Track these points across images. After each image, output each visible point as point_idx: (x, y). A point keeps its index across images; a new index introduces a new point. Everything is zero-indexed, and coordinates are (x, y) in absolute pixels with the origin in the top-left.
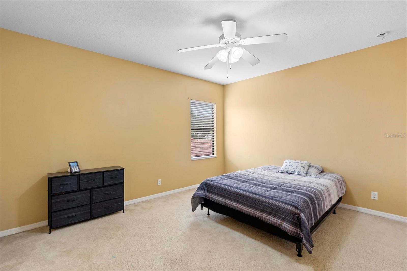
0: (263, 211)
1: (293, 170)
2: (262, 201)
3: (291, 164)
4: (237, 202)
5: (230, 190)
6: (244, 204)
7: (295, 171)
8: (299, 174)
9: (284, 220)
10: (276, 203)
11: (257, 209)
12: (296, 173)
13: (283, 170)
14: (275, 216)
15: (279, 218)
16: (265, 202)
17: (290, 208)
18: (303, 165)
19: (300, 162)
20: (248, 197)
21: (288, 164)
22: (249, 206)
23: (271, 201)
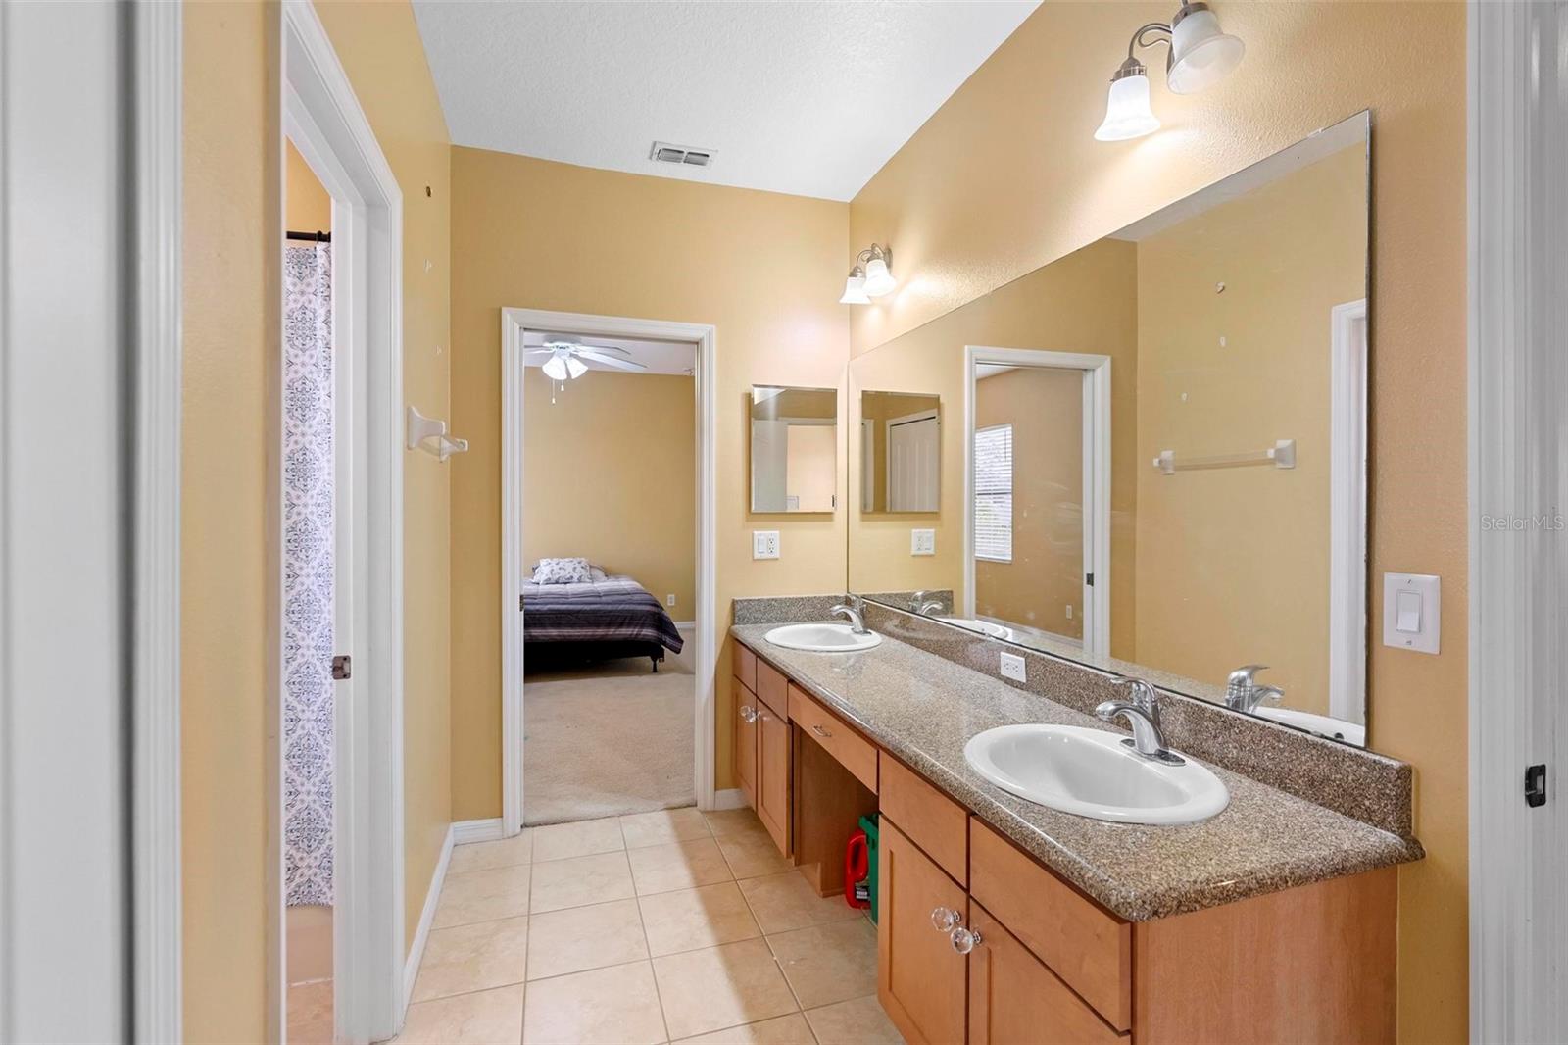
0: (609, 625)
1: (569, 576)
2: (605, 611)
3: (561, 565)
4: (558, 626)
5: (538, 610)
6: (573, 626)
7: (572, 577)
8: (580, 581)
9: (643, 626)
10: (627, 607)
11: (598, 626)
12: (576, 580)
13: (550, 579)
14: (629, 625)
15: (636, 626)
16: (610, 611)
17: (648, 608)
18: (583, 564)
19: (575, 562)
20: (579, 611)
21: (556, 567)
22: (582, 626)
23: (621, 607)
